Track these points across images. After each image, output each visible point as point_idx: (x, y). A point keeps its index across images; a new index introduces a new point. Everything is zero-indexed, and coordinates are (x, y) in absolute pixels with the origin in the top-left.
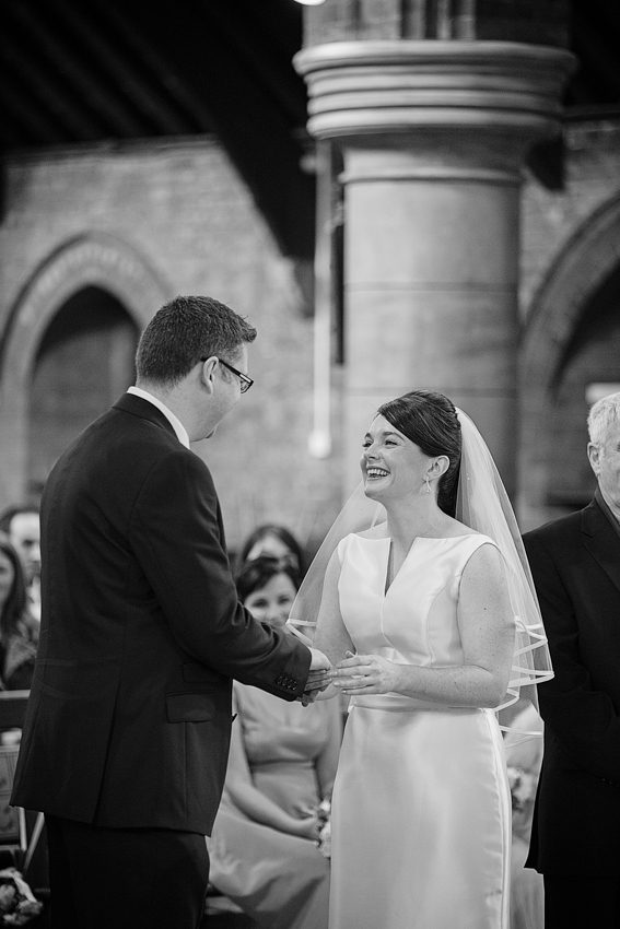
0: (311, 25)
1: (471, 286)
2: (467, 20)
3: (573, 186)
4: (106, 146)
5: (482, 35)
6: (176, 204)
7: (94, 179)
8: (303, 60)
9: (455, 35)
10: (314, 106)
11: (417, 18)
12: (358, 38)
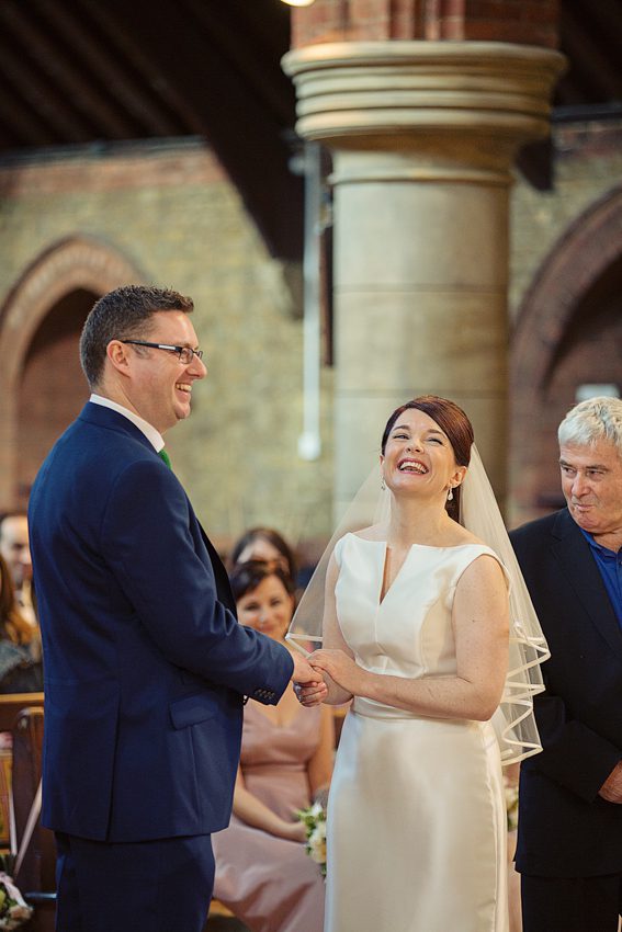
0: (299, 26)
1: (460, 288)
2: (456, 20)
3: (562, 186)
4: (95, 148)
5: (471, 35)
6: (164, 206)
7: (82, 181)
8: (292, 61)
10: (303, 108)
11: (406, 19)
12: (346, 40)
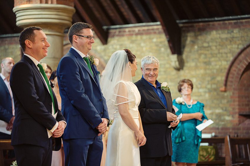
2: (55, 0)
9: (52, 3)
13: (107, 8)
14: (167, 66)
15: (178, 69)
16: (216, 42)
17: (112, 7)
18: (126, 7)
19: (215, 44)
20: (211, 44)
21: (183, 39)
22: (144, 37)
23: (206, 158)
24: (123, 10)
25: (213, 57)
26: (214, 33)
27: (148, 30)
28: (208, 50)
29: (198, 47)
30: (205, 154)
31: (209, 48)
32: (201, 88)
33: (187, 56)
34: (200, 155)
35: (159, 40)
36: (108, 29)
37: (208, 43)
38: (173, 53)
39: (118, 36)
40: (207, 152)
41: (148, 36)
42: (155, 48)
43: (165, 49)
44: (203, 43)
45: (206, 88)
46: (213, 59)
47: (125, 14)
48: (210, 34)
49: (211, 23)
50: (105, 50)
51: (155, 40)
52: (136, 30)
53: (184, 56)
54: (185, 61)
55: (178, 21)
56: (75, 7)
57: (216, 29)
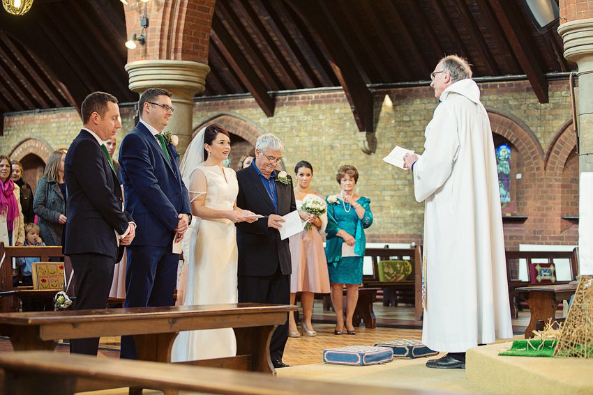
0: (129, 56)
2: (179, 54)
5: (183, 59)
8: (127, 67)
9: (175, 59)
10: (130, 81)
11: (164, 53)
12: (146, 59)
13: (273, 65)
14: (354, 147)
15: (369, 153)
16: (421, 115)
17: (280, 64)
18: (298, 64)
19: (418, 118)
20: (413, 118)
21: (375, 110)
22: (324, 106)
23: (393, 278)
24: (294, 69)
25: (416, 135)
26: (418, 101)
27: (328, 96)
28: (409, 126)
29: (396, 121)
30: (391, 271)
31: (411, 124)
32: (398, 179)
33: (380, 134)
34: (385, 273)
35: (343, 111)
36: (275, 95)
37: (410, 116)
38: (361, 130)
39: (287, 104)
40: (395, 269)
41: (328, 106)
42: (338, 122)
43: (351, 124)
44: (402, 116)
45: (405, 179)
46: (415, 139)
47: (297, 73)
48: (413, 104)
49: (414, 88)
50: (270, 124)
51: (337, 111)
52: (313, 96)
53: (377, 134)
54: (378, 141)
55: (368, 85)
56: (210, 64)
57: (420, 97)
